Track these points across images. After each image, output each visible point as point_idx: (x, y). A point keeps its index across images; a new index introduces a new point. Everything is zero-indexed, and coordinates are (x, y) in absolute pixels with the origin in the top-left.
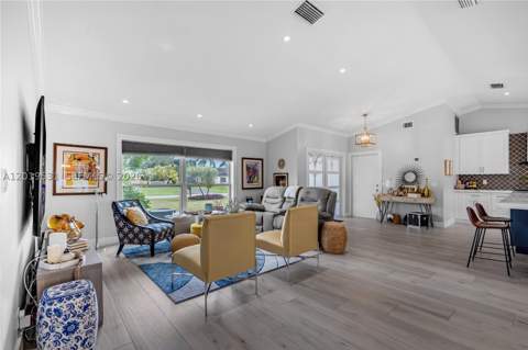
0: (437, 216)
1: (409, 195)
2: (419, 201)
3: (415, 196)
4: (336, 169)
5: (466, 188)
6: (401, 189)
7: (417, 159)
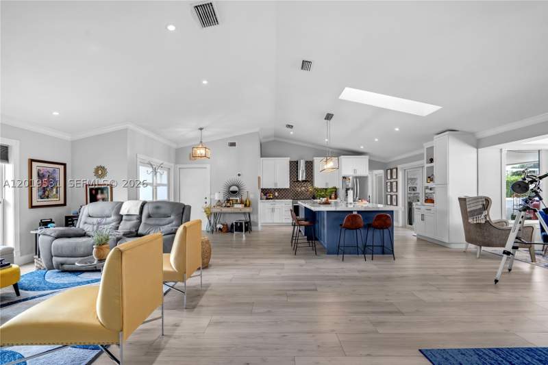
0: (253, 222)
1: (236, 206)
2: (243, 211)
3: (240, 206)
4: (165, 181)
5: (267, 199)
6: (228, 201)
7: (239, 175)
